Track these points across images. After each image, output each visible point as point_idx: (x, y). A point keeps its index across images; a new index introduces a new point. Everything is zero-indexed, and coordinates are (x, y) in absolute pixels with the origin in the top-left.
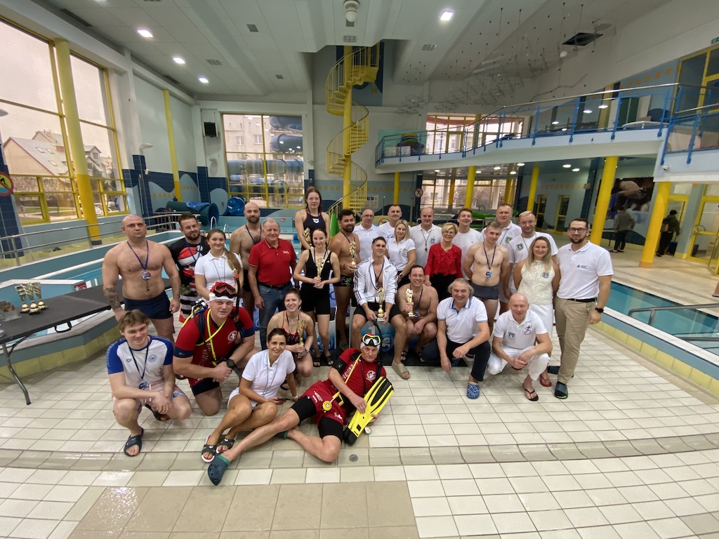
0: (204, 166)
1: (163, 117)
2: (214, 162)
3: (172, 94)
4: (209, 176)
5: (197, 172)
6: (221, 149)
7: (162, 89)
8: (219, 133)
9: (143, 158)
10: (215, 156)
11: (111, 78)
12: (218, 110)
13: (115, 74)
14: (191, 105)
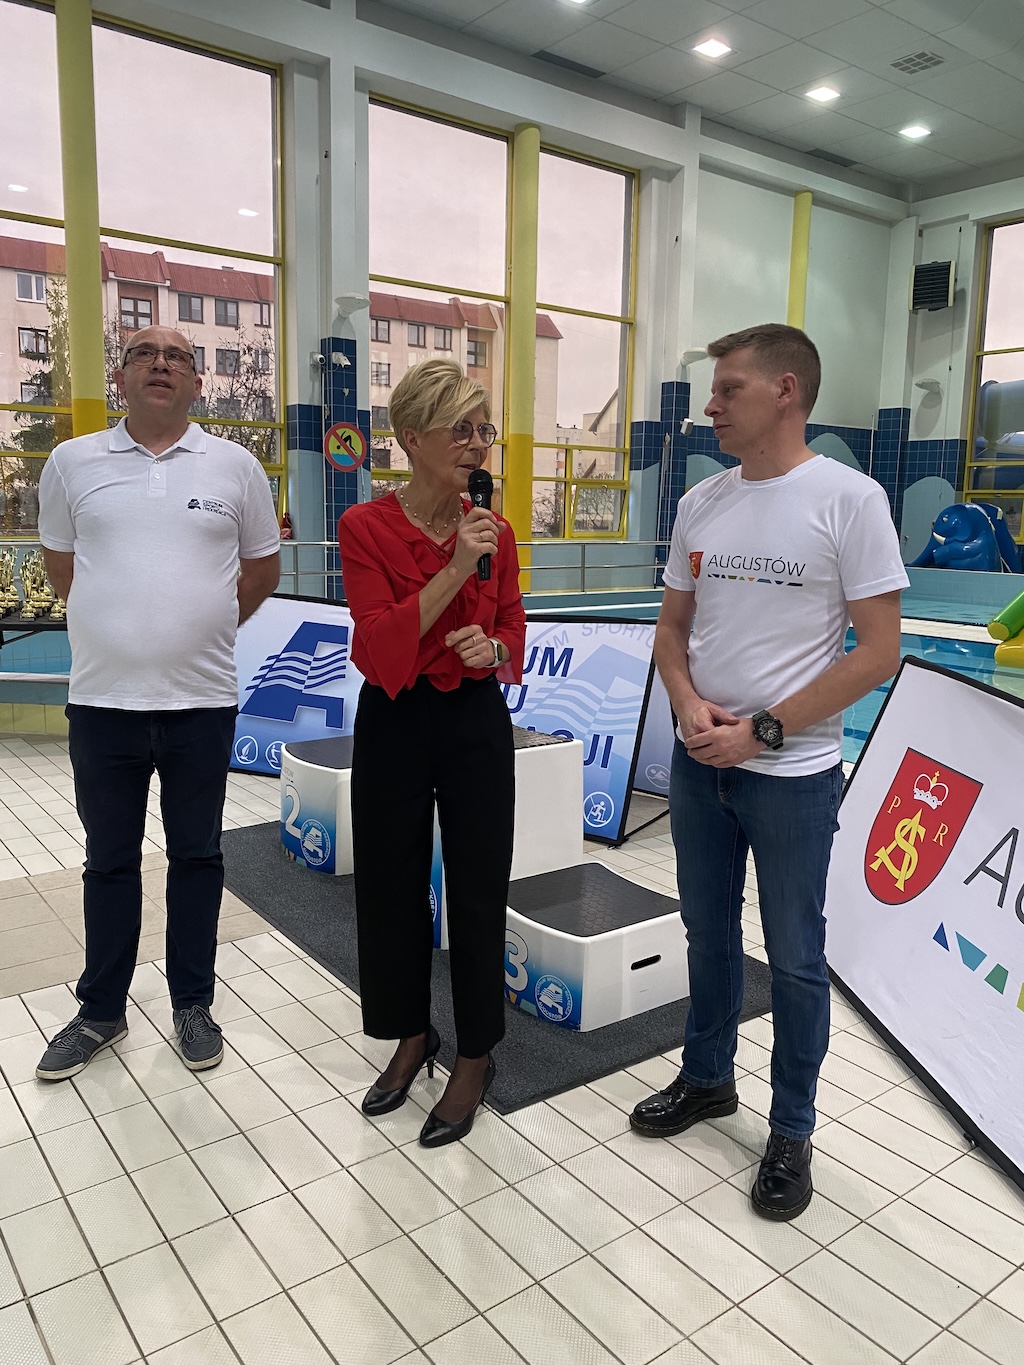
0: (901, 406)
1: (779, 271)
2: (933, 392)
3: (819, 200)
4: (910, 439)
5: (873, 428)
6: (960, 346)
7: (793, 192)
8: (960, 295)
9: (683, 388)
10: (937, 372)
11: (644, 192)
12: (970, 219)
13: (654, 180)
14: (890, 223)
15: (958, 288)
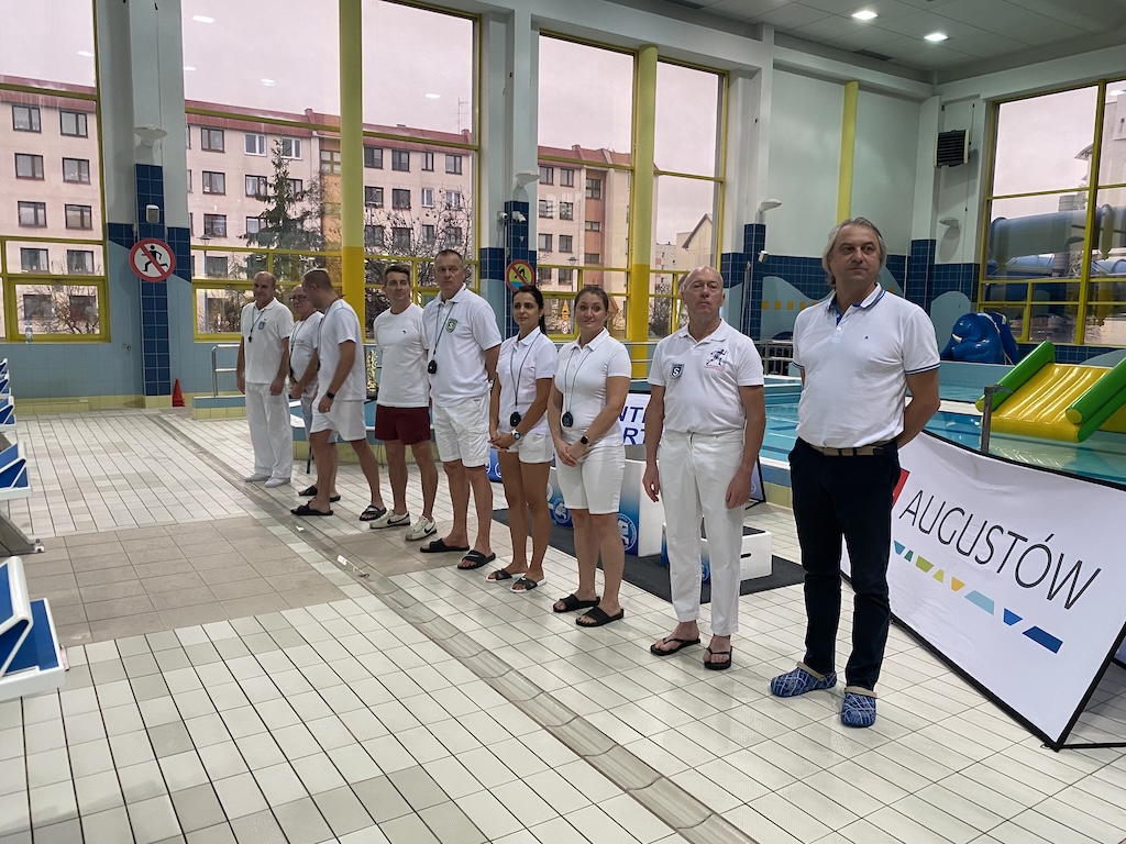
0: (928, 238)
1: (834, 140)
2: (954, 228)
3: (864, 87)
4: (936, 263)
5: (907, 253)
6: (974, 192)
7: (844, 82)
8: (973, 155)
9: (761, 228)
10: (956, 212)
11: (732, 87)
12: (981, 97)
13: (740, 79)
14: (920, 101)
15: (972, 149)
